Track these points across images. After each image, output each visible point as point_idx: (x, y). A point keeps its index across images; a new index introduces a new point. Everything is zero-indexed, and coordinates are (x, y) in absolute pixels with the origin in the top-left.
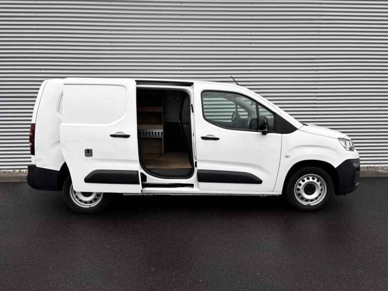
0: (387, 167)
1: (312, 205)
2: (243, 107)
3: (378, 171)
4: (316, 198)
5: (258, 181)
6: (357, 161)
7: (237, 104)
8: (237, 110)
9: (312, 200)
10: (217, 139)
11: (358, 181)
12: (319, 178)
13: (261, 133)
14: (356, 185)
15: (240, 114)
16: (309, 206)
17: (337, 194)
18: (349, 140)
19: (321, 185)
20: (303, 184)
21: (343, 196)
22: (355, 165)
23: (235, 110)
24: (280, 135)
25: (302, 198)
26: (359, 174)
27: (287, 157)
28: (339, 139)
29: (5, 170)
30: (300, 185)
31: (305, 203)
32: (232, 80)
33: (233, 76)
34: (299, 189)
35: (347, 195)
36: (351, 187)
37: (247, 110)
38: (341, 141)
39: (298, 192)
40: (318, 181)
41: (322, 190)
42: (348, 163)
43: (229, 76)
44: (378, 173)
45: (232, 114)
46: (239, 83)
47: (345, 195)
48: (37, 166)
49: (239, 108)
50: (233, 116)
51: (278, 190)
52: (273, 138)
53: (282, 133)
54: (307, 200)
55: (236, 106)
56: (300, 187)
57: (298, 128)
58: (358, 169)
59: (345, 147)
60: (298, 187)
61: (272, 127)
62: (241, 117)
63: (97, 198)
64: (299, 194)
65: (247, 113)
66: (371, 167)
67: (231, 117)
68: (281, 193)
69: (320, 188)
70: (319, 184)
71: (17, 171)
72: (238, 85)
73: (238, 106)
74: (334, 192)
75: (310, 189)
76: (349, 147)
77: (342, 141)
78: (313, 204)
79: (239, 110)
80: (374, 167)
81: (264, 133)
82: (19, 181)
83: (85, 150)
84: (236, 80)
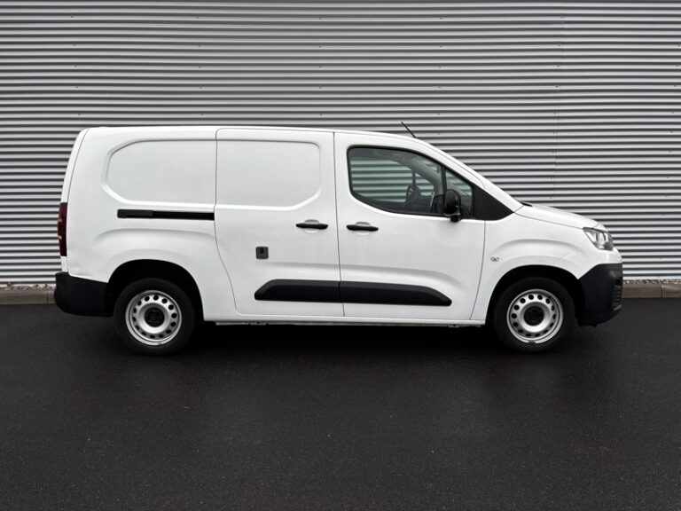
0: (679, 281)
1: (537, 342)
2: (424, 176)
3: (663, 287)
4: (545, 331)
5: (445, 302)
6: (618, 267)
7: (414, 170)
8: (414, 181)
9: (537, 335)
10: (374, 229)
11: (619, 303)
12: (550, 297)
13: (449, 219)
14: (615, 309)
15: (421, 188)
16: (532, 343)
17: (580, 323)
18: (603, 232)
19: (553, 308)
20: (522, 306)
21: (591, 327)
22: (613, 274)
23: (410, 182)
24: (482, 222)
25: (521, 331)
26: (621, 290)
27: (495, 260)
28: (586, 229)
29: (21, 285)
30: (517, 308)
31: (525, 340)
32: (404, 129)
33: (405, 122)
34: (514, 316)
35: (598, 325)
36: (606, 312)
37: (432, 181)
38: (589, 234)
39: (513, 320)
40: (548, 302)
41: (554, 317)
42: (599, 271)
43: (399, 122)
44: (662, 290)
45: (406, 188)
46: (416, 135)
47: (595, 326)
48: (71, 275)
49: (419, 178)
50: (407, 191)
51: (479, 317)
52: (471, 227)
53: (485, 219)
54: (529, 335)
55: (414, 175)
56: (518, 312)
57: (513, 210)
58: (619, 281)
59: (596, 244)
60: (514, 311)
61: (469, 209)
62: (423, 194)
63: (172, 329)
64: (516, 325)
65: (432, 187)
66: (650, 281)
67: (404, 194)
68: (484, 322)
69: (552, 313)
70: (549, 306)
71: (41, 286)
72: (414, 137)
73: (417, 175)
74: (576, 320)
75: (534, 315)
76: (603, 243)
77: (591, 232)
78: (539, 340)
79: (418, 181)
80: (656, 281)
81: (455, 220)
82: (45, 302)
83: (257, 248)
84: (411, 129)
